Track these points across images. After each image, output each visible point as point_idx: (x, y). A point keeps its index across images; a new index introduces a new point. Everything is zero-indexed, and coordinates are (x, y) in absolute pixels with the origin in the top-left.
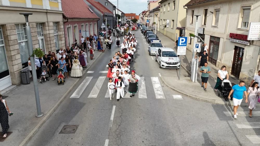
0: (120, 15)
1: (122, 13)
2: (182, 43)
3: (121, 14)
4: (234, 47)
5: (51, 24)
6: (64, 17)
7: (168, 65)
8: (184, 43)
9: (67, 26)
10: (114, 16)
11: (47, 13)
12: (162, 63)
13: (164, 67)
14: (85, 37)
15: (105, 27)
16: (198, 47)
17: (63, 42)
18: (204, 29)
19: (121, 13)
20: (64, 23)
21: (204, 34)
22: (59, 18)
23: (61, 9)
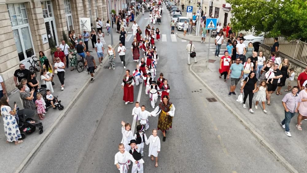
2: (189, 10)
4: (224, 14)
8: (191, 10)
13: (180, 29)
14: (124, 8)
16: (198, 12)
17: (106, 13)
18: (212, 2)
21: (213, 6)
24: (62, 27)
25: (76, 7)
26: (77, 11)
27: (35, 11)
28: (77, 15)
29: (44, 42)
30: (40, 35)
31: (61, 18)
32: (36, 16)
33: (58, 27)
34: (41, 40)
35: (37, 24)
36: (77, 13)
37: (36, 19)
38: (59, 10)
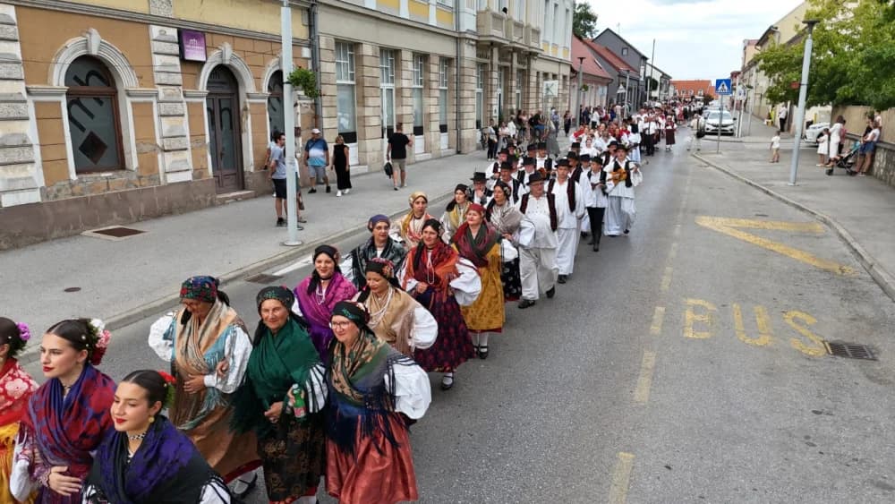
0: (658, 80)
1: (665, 76)
3: (661, 77)
5: (561, 78)
6: (572, 70)
7: (714, 128)
9: (573, 84)
10: (642, 79)
11: (560, 63)
12: (707, 126)
15: (623, 91)
17: (567, 105)
19: (661, 74)
20: (571, 78)
22: (566, 71)
23: (570, 59)
24: (511, 104)
25: (529, 82)
26: (529, 87)
27: (491, 74)
28: (528, 93)
29: (494, 115)
30: (491, 105)
31: (511, 92)
32: (492, 81)
33: (505, 102)
34: (491, 111)
35: (491, 91)
36: (529, 90)
37: (491, 85)
38: (511, 80)
